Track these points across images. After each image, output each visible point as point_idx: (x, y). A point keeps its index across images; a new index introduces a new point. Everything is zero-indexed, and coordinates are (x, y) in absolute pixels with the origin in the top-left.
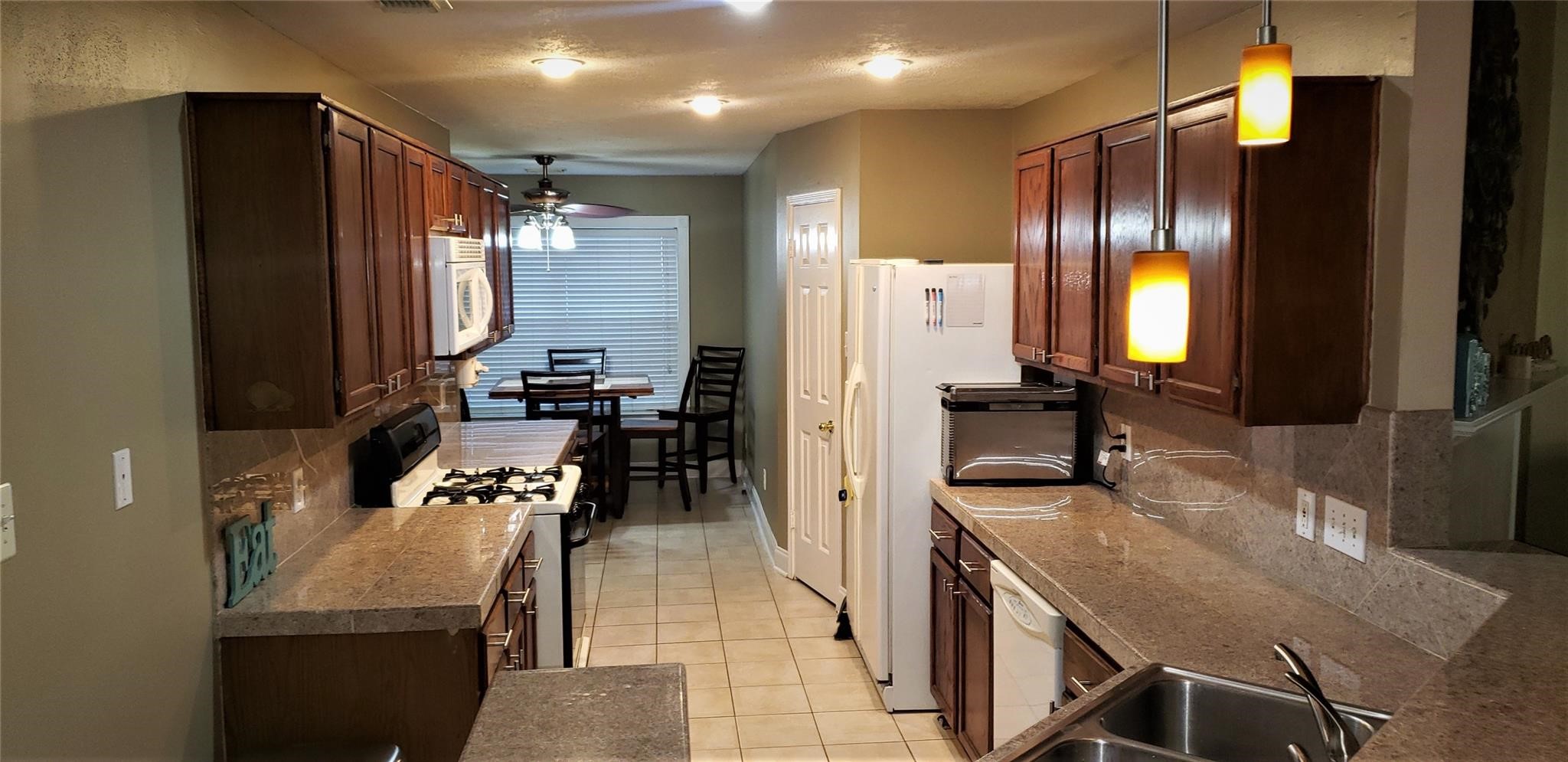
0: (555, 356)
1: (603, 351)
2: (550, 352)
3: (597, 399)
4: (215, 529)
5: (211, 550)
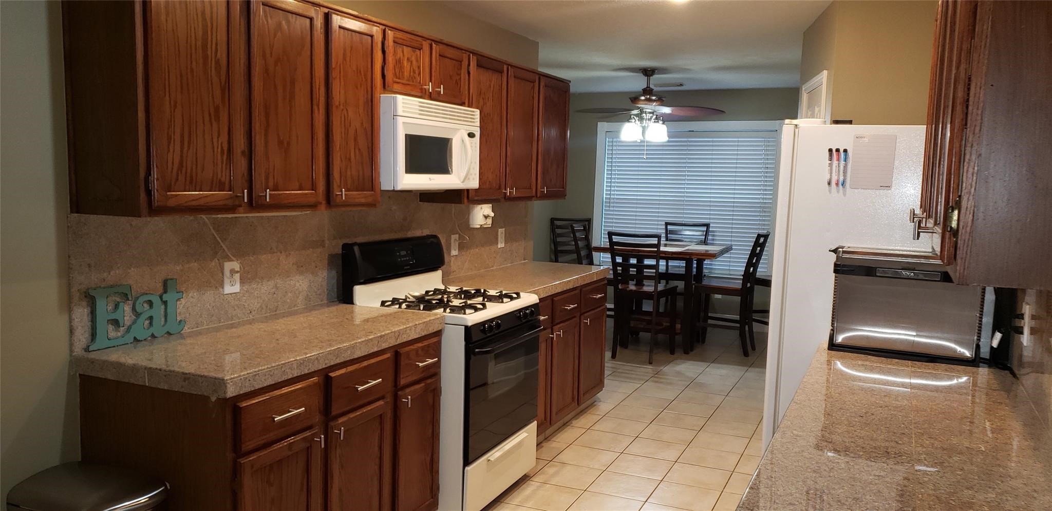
0: (669, 227)
1: (707, 225)
2: (667, 224)
3: (663, 258)
4: (74, 289)
5: (68, 306)
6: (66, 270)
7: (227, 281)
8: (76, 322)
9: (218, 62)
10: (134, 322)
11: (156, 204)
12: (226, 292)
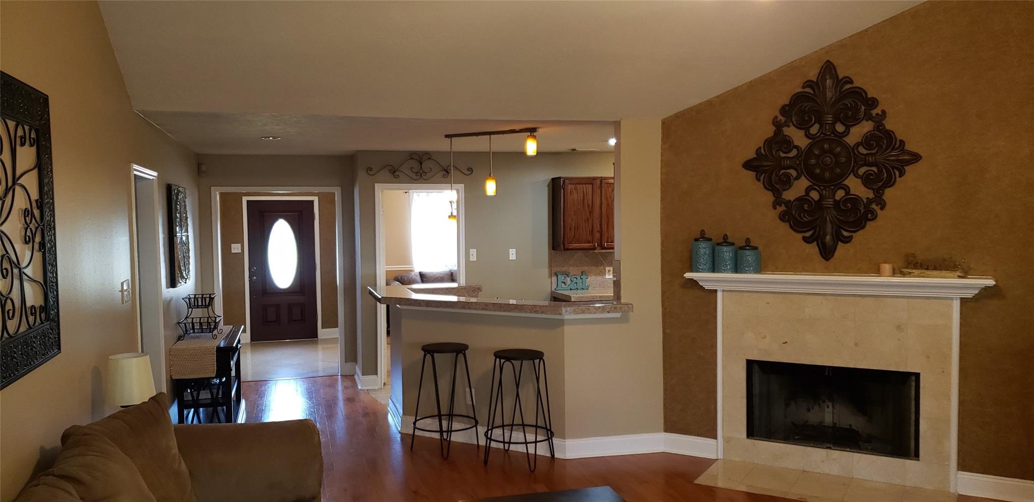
4: (553, 272)
5: (551, 276)
6: (550, 266)
7: (607, 274)
8: (553, 281)
9: (588, 205)
10: (571, 283)
11: (566, 247)
12: (607, 278)
